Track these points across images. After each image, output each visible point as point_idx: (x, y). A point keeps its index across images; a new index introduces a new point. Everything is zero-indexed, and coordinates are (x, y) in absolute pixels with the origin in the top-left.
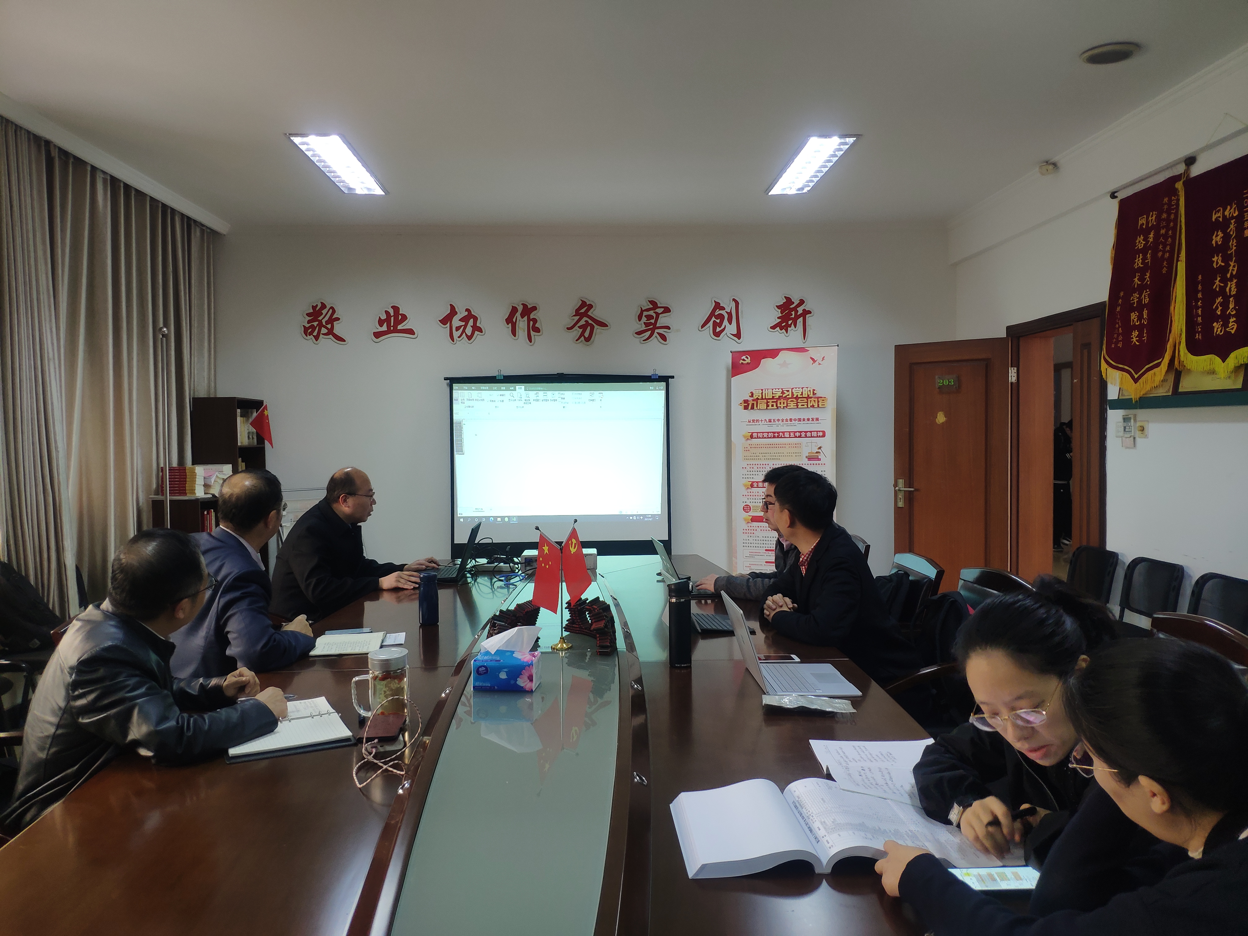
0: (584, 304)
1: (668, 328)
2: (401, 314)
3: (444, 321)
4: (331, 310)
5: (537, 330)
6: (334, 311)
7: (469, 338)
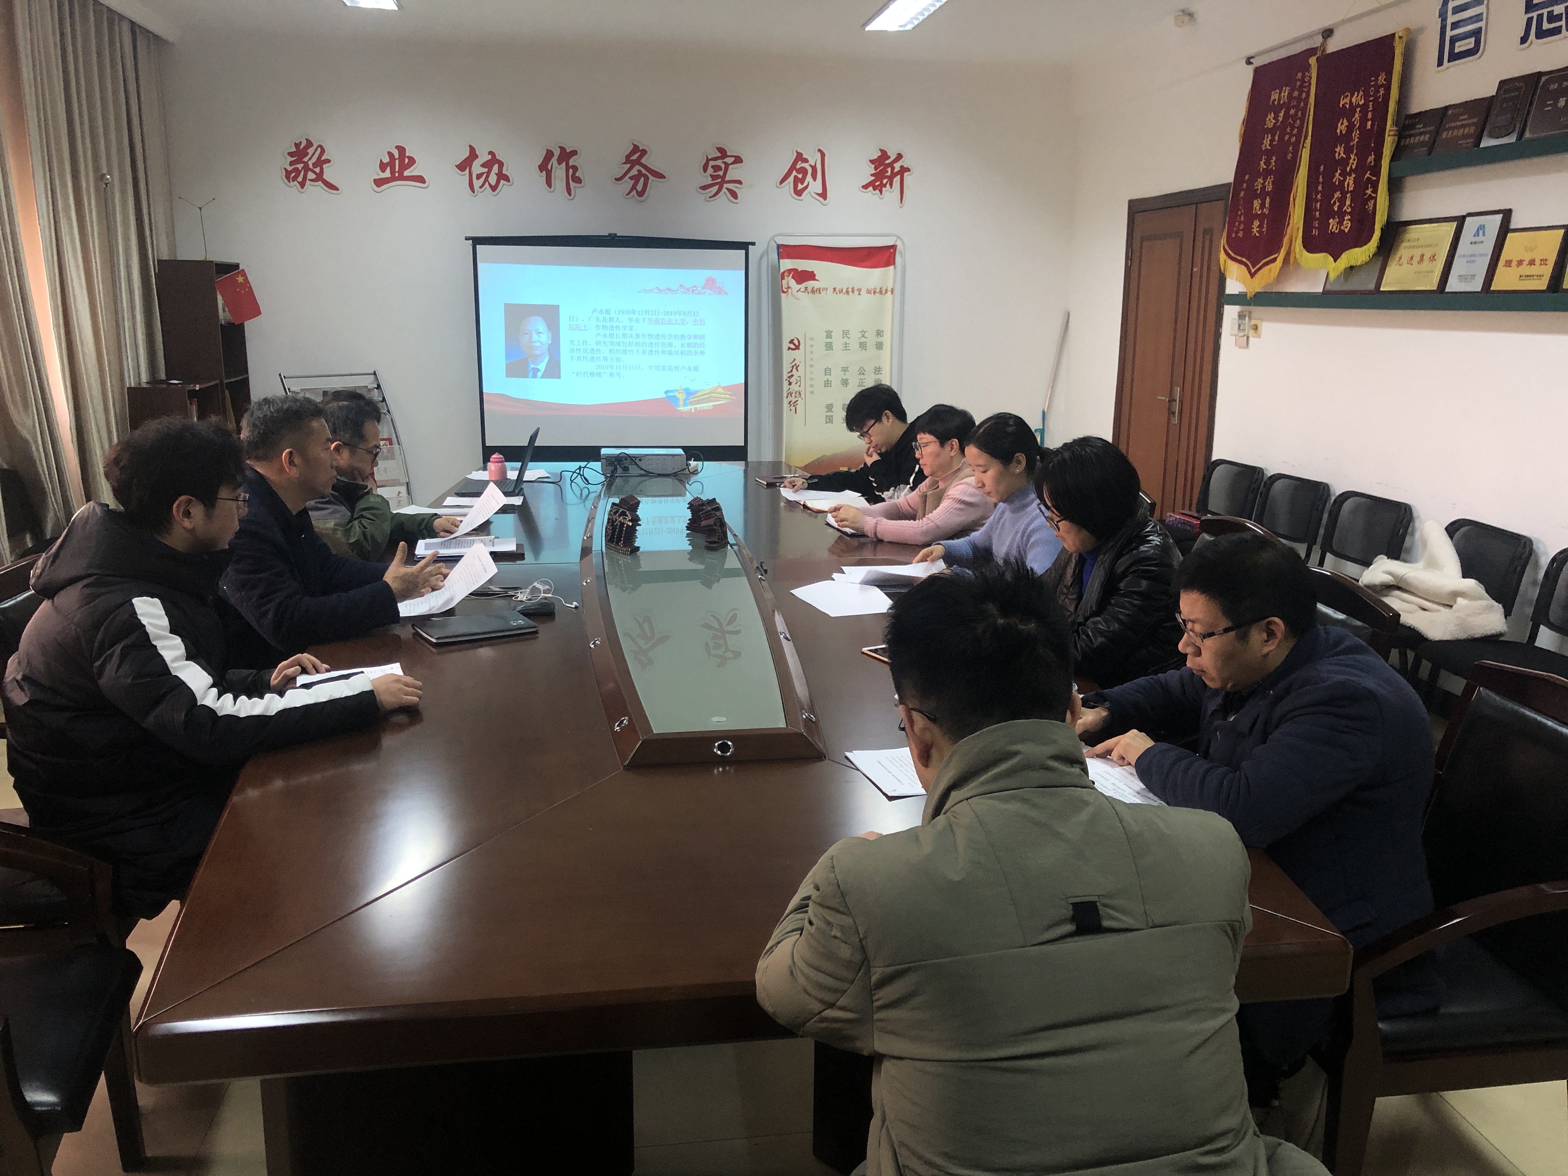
0: (636, 149)
1: (740, 182)
2: (409, 158)
3: (462, 167)
4: (319, 149)
5: (578, 180)
6: (323, 151)
7: (494, 188)
